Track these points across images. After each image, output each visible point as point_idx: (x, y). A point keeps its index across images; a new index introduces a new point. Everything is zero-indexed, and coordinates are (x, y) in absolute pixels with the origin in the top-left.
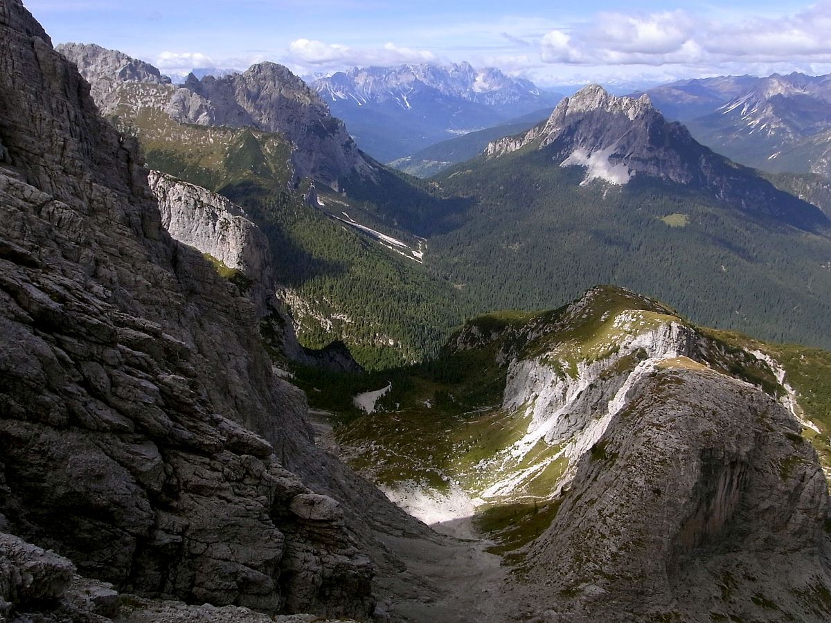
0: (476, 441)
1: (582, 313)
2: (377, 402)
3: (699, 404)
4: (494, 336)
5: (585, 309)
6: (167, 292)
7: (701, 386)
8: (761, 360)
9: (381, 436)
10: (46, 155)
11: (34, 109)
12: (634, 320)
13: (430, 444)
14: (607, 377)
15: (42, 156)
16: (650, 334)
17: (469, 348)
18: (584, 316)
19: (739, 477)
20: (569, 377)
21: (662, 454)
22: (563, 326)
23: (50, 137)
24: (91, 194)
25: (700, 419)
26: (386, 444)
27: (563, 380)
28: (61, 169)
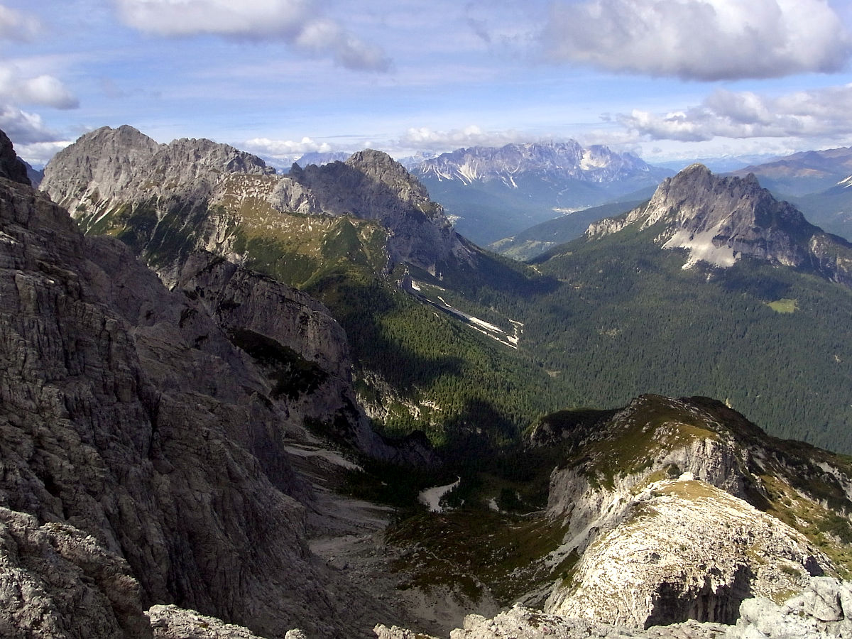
0: (514, 548)
1: (626, 423)
2: (443, 498)
3: (667, 538)
4: (565, 434)
5: (628, 419)
6: (94, 468)
7: (677, 518)
8: (828, 473)
9: (426, 538)
10: (9, 369)
11: (6, 332)
12: (670, 434)
13: (470, 549)
14: (636, 492)
15: (6, 370)
16: (683, 450)
17: (540, 445)
18: (627, 426)
20: (604, 489)
21: (615, 588)
22: (606, 435)
23: (15, 353)
24: (40, 396)
25: (666, 553)
26: (428, 546)
27: (597, 492)
28: (19, 379)
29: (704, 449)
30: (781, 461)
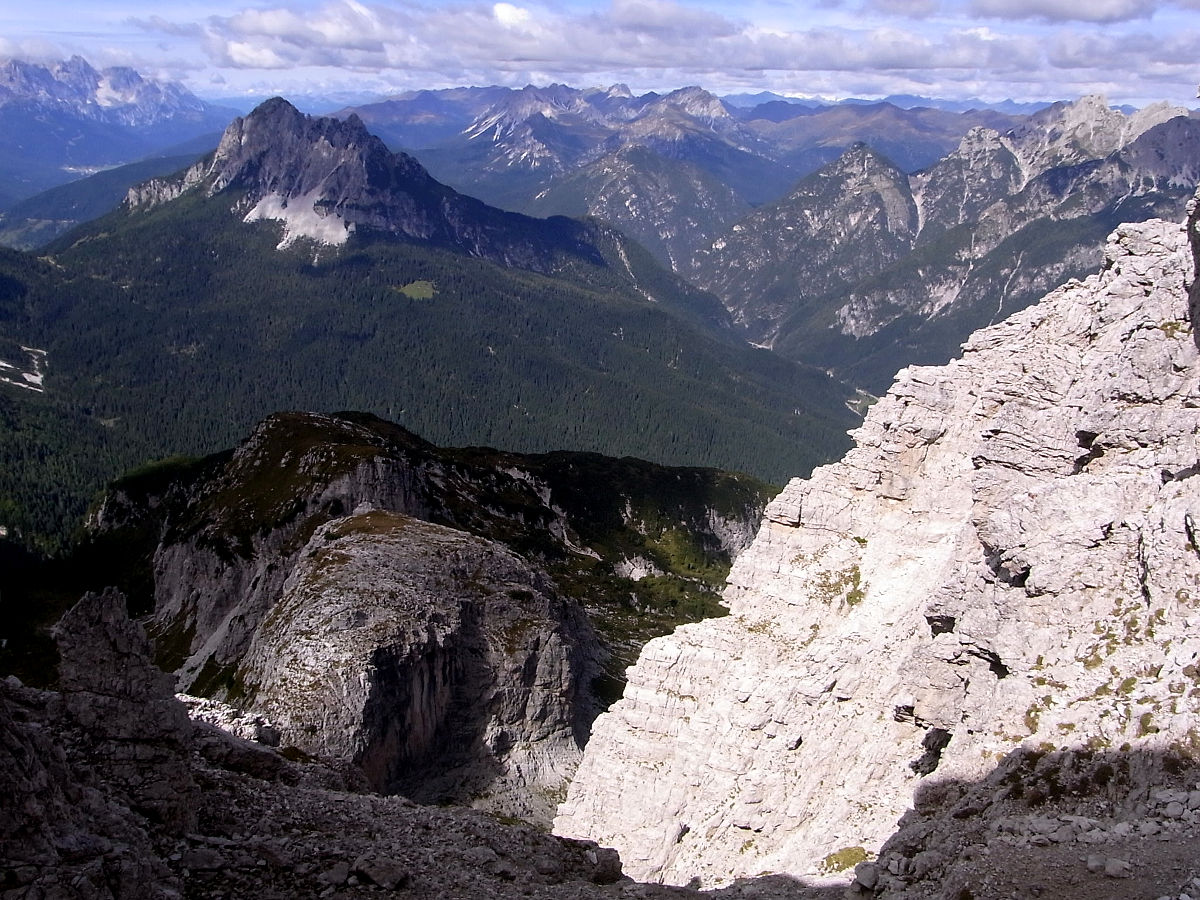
1: (254, 459)
3: (370, 587)
4: (153, 502)
5: (257, 452)
7: (376, 558)
8: (519, 479)
12: (323, 460)
14: (290, 551)
16: (346, 478)
17: (116, 526)
18: (257, 463)
19: (444, 669)
20: (240, 559)
21: (314, 674)
22: (228, 482)
25: (372, 608)
27: (231, 564)
29: (373, 472)
30: (463, 476)
